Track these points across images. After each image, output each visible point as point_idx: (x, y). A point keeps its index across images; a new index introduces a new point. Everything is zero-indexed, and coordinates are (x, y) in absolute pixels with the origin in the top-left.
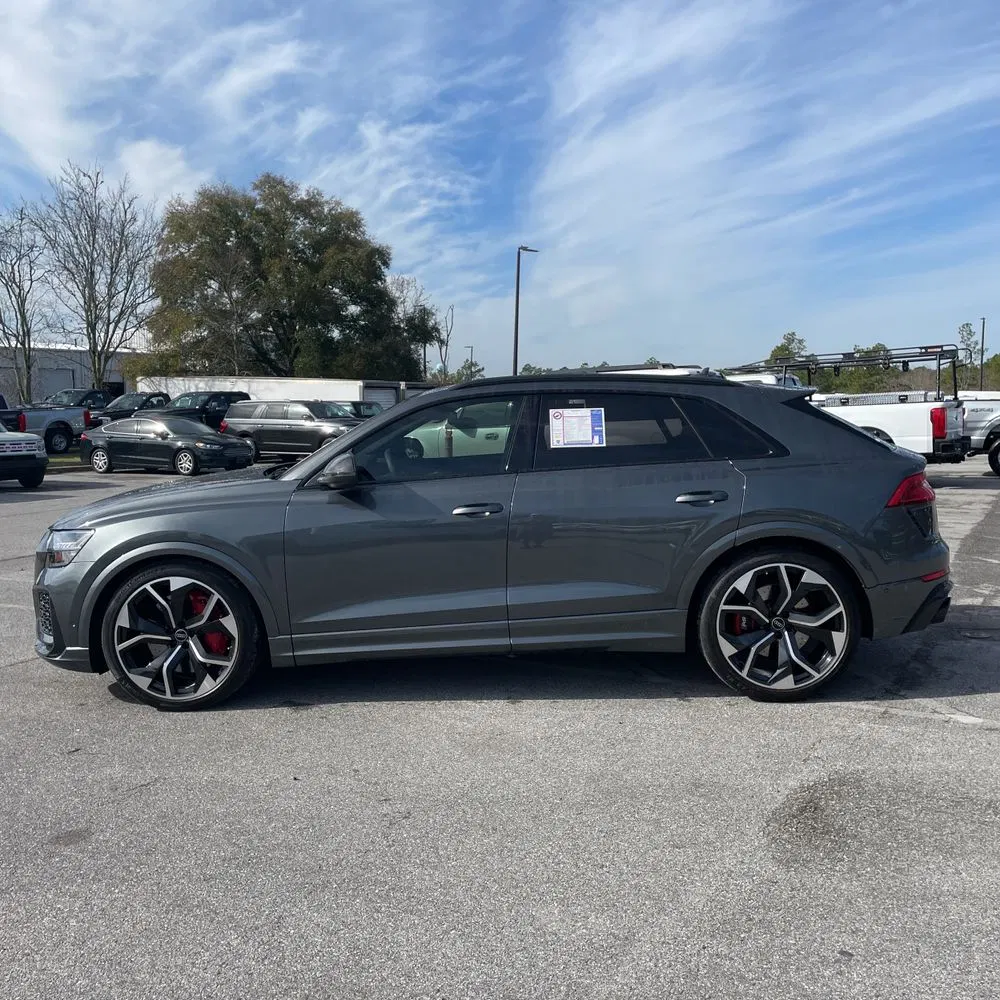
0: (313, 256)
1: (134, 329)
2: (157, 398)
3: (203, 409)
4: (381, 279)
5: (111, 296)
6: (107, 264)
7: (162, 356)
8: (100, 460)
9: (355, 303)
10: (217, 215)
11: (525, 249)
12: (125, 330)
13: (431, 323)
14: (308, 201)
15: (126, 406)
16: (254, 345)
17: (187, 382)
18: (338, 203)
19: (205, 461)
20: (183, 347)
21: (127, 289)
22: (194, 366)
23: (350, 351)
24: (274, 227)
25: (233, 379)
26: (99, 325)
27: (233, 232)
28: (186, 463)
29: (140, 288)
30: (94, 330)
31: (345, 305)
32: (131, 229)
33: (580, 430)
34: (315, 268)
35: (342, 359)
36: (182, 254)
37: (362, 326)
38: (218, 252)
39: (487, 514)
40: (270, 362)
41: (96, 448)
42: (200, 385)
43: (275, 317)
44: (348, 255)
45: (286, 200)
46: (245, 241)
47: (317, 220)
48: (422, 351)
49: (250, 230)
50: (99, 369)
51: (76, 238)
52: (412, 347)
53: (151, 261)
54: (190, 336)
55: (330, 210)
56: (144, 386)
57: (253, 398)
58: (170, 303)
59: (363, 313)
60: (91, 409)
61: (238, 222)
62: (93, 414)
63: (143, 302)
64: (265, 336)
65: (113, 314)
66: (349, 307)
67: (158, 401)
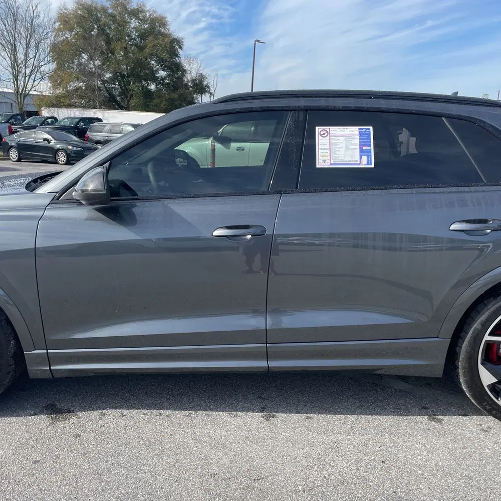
0: (141, 42)
1: (39, 80)
2: (51, 120)
3: (76, 127)
4: (178, 57)
5: (26, 60)
6: (23, 41)
7: (57, 97)
8: (14, 154)
9: (164, 70)
10: (86, 15)
11: (258, 41)
12: (34, 81)
13: (205, 83)
14: (137, 9)
15: (33, 123)
16: (108, 92)
17: (69, 111)
18: (155, 12)
19: (73, 157)
20: (68, 91)
21: (35, 57)
22: (76, 103)
23: (160, 97)
24: (118, 24)
25: (94, 110)
26: (20, 78)
27: (96, 26)
28: (62, 158)
29: (42, 57)
30: (17, 80)
31: (157, 71)
32: (36, 22)
33: (347, 149)
34: (141, 48)
35: (155, 102)
36: (67, 38)
37: (167, 83)
38: (86, 37)
39: (249, 237)
40: (116, 101)
41: (11, 147)
42: (77, 113)
43: (119, 76)
44: (160, 41)
45: (126, 9)
46: (102, 31)
47: (144, 21)
48: (200, 99)
49: (105, 25)
50: (21, 102)
51: (5, 25)
52: (195, 96)
53: (48, 41)
54: (72, 86)
55: (150, 15)
56: (45, 113)
57: (105, 121)
58: (60, 66)
59: (169, 75)
60: (13, 124)
61: (98, 20)
62: (14, 127)
63: (44, 65)
64: (114, 88)
65: (28, 72)
66: (160, 72)
67: (51, 121)
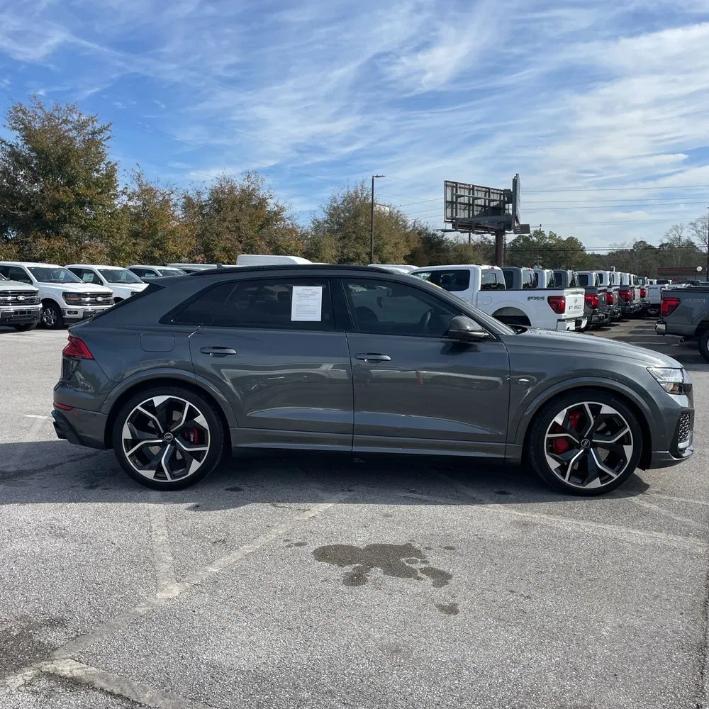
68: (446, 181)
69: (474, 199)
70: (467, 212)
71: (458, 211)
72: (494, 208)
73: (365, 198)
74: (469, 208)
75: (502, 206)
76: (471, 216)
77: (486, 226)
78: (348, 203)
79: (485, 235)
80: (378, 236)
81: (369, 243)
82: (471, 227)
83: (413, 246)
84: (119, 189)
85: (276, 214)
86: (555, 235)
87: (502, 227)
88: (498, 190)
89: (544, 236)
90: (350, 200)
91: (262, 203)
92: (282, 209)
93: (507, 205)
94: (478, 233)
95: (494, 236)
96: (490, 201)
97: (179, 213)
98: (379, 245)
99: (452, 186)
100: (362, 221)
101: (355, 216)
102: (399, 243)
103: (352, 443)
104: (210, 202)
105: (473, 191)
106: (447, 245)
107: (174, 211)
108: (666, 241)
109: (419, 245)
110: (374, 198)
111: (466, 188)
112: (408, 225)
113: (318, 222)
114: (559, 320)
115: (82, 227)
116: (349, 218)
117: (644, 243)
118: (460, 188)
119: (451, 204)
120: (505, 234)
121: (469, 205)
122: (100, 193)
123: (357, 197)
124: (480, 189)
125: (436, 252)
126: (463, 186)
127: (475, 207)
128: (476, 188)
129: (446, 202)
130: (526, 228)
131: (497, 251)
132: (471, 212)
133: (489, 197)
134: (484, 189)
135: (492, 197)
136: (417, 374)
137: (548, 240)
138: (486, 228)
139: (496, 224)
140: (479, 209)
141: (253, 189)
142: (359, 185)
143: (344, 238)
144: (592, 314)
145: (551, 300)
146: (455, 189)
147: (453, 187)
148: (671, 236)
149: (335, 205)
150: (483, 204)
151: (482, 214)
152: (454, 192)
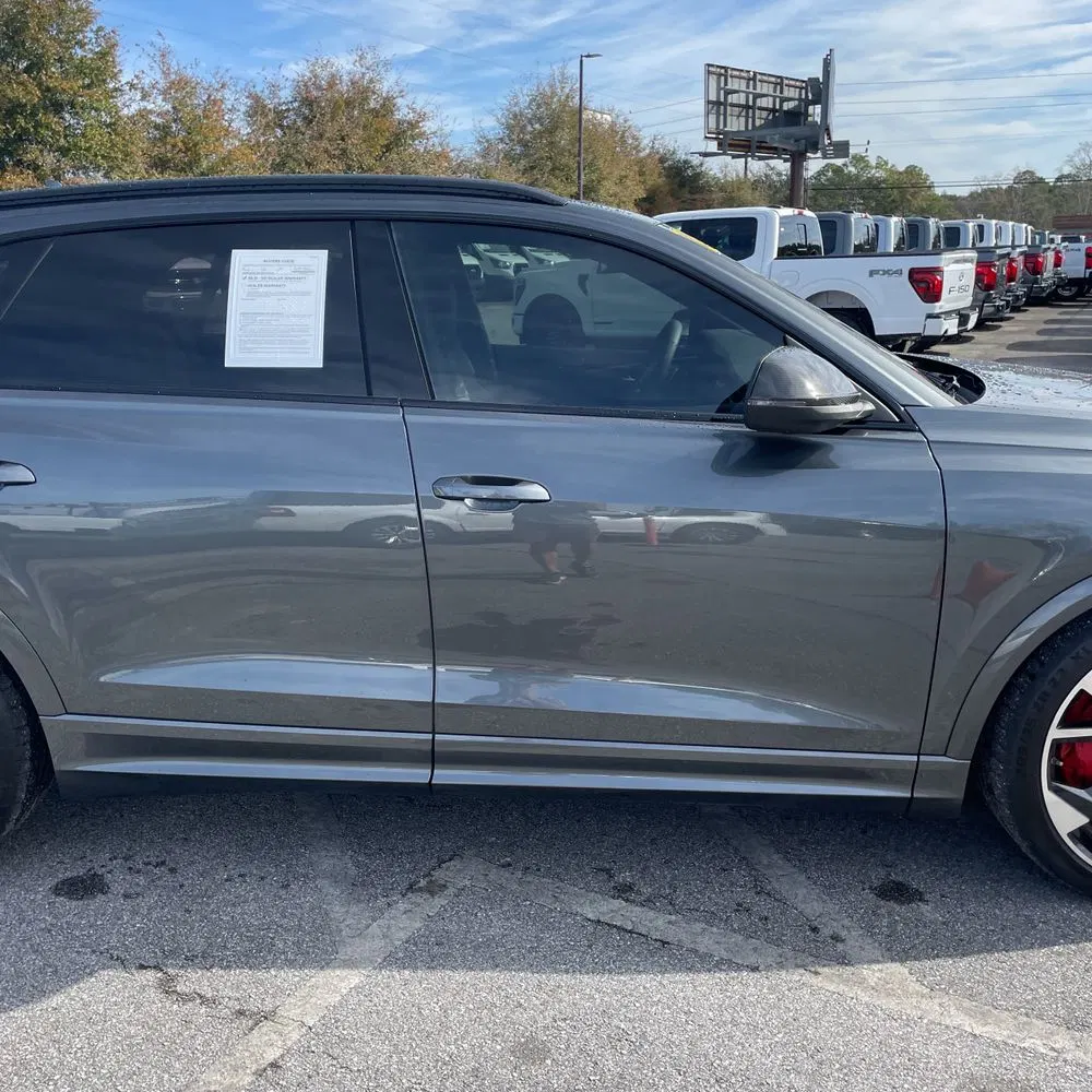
68: (709, 65)
69: (757, 96)
70: (743, 120)
71: (729, 118)
72: (788, 113)
73: (567, 97)
74: (747, 113)
75: (803, 110)
76: (750, 128)
77: (775, 145)
78: (539, 106)
79: (773, 162)
80: (590, 165)
81: (575, 177)
82: (749, 147)
83: (650, 183)
84: (125, 78)
85: (413, 125)
86: (886, 163)
87: (802, 147)
88: (797, 80)
89: (867, 166)
90: (541, 100)
91: (387, 106)
92: (423, 117)
93: (811, 108)
94: (761, 158)
95: (789, 164)
96: (783, 100)
97: (241, 125)
98: (593, 181)
99: (719, 73)
100: (564, 138)
101: (551, 131)
102: (626, 177)
103: (433, 758)
104: (296, 105)
105: (755, 82)
106: (707, 182)
107: (232, 120)
108: (1067, 170)
109: (661, 181)
110: (584, 96)
111: (743, 78)
112: (642, 146)
113: (487, 141)
114: (930, 316)
115: (60, 149)
116: (540, 132)
117: (1032, 173)
118: (731, 77)
119: (717, 106)
120: (805, 159)
121: (747, 107)
122: (89, 86)
123: (554, 93)
124: (765, 78)
125: (690, 192)
126: (738, 73)
127: (757, 112)
128: (759, 77)
129: (709, 102)
130: (842, 149)
131: (792, 190)
132: (750, 120)
133: (781, 93)
134: (773, 79)
135: (786, 94)
136: (648, 523)
137: (873, 171)
138: (776, 148)
139: (792, 142)
140: (764, 114)
141: (371, 81)
142: (557, 73)
143: (532, 168)
144: (984, 302)
145: (915, 276)
146: (723, 78)
147: (721, 75)
148: (1077, 161)
149: (517, 109)
150: (771, 106)
151: (769, 124)
152: (722, 85)
